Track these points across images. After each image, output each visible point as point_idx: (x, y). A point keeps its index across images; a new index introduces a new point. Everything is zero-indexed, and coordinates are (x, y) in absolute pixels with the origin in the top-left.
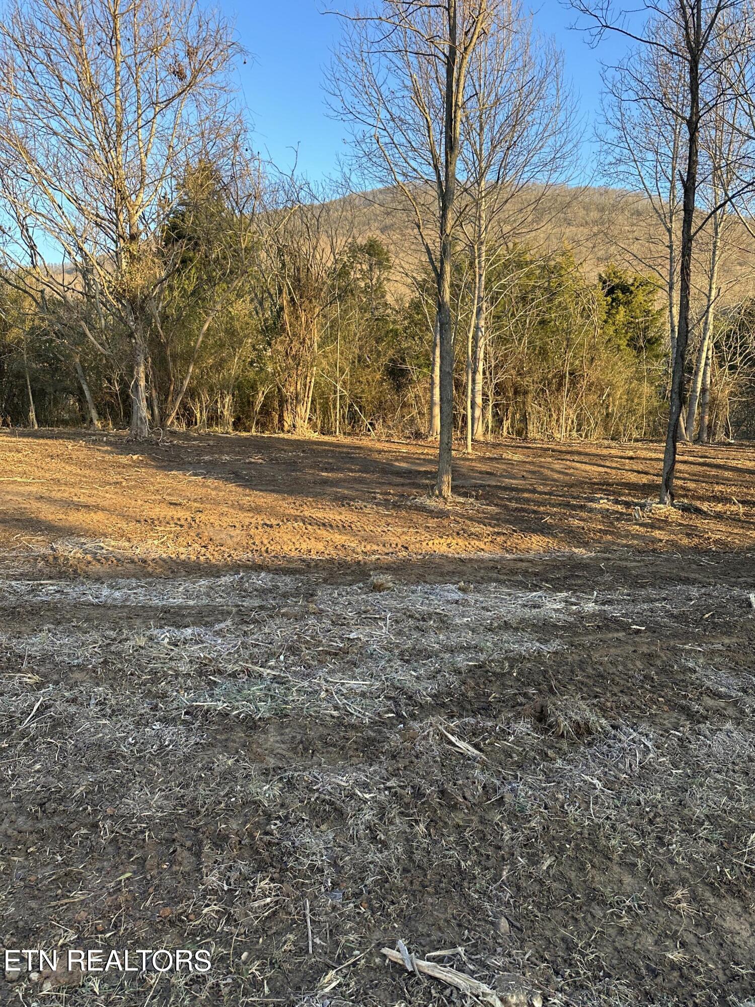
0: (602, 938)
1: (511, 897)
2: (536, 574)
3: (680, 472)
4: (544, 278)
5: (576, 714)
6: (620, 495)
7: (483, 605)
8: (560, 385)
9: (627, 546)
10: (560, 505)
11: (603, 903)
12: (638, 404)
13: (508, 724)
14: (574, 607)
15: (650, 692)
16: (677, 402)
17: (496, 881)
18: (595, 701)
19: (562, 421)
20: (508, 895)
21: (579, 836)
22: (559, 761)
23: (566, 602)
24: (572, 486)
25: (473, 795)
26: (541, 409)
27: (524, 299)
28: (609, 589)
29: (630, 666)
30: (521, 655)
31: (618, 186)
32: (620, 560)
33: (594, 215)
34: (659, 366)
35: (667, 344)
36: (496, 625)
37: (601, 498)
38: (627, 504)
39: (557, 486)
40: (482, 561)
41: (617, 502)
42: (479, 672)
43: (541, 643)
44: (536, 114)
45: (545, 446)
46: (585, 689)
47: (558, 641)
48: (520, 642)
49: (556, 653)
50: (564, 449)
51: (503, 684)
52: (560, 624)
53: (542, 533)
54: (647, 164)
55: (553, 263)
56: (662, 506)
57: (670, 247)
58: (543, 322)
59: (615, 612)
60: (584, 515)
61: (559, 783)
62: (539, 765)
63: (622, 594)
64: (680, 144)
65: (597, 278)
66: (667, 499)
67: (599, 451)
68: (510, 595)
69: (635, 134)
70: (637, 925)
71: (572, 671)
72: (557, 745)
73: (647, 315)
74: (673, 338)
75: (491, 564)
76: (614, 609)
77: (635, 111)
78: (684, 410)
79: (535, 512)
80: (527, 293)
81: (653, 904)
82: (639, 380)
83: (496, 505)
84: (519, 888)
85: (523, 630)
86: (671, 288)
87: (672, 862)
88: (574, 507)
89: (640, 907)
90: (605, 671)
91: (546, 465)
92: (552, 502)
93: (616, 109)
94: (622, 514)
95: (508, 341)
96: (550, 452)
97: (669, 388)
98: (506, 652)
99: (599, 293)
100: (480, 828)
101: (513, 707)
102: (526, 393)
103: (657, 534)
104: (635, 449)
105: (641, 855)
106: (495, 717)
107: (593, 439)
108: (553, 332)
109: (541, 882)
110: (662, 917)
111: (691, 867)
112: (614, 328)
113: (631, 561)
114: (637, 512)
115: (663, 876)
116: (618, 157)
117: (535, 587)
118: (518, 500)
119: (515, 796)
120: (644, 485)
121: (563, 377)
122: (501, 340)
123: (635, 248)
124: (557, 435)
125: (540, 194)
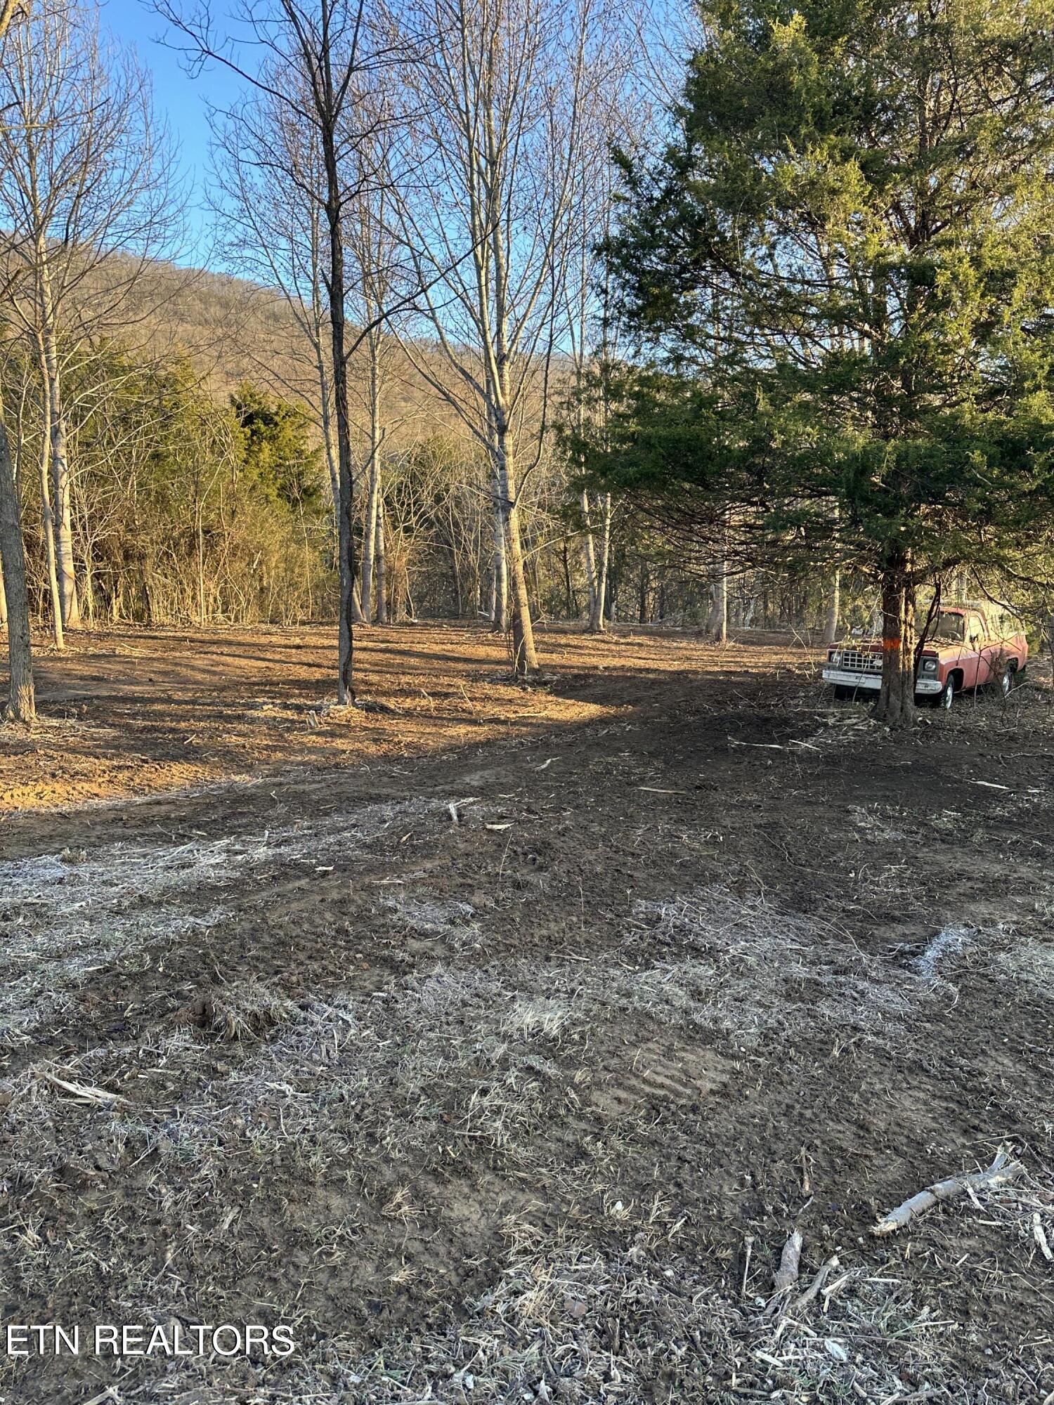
0: (310, 1291)
1: (182, 1285)
2: (182, 820)
3: (359, 661)
4: (151, 393)
5: (252, 1002)
6: (288, 696)
7: (105, 878)
8: (192, 547)
9: (303, 764)
10: (209, 717)
11: (308, 1244)
12: (300, 575)
13: (156, 1042)
14: (239, 857)
15: (346, 949)
16: (347, 572)
17: (158, 1271)
18: (276, 979)
19: (200, 598)
20: (178, 1283)
21: (269, 1167)
22: (234, 1074)
23: (228, 851)
24: (223, 689)
25: (111, 1160)
26: (168, 581)
27: (125, 420)
28: (284, 825)
29: (318, 921)
30: (167, 940)
31: (246, 276)
32: (296, 783)
33: (216, 311)
34: (322, 526)
35: (328, 497)
36: (127, 903)
37: (265, 703)
38: (299, 709)
39: (202, 691)
40: (97, 812)
41: (286, 707)
42: (105, 979)
43: (196, 916)
44: (118, 153)
45: (178, 634)
46: (261, 966)
47: (220, 909)
48: (166, 922)
49: (218, 926)
50: (207, 637)
51: (144, 988)
52: (222, 884)
53: (187, 760)
54: (279, 252)
55: (163, 373)
56: (341, 707)
57: (320, 368)
58: (156, 456)
59: (293, 853)
60: (243, 728)
61: (235, 1104)
62: (206, 1087)
63: (302, 829)
64: (320, 234)
65: (228, 400)
66: (347, 697)
67: (255, 640)
68: (144, 856)
69: (261, 210)
70: (353, 1255)
71: (242, 946)
72: (229, 1053)
73: (299, 457)
74: (335, 489)
75: (112, 815)
76: (293, 850)
77: (257, 177)
78: (357, 583)
79: (172, 730)
80: (128, 412)
81: (370, 1221)
82: (299, 542)
83: (111, 726)
84: (191, 1268)
85: (168, 903)
86: (326, 423)
87: (387, 1160)
88: (229, 719)
89: (354, 1232)
90: (286, 935)
91: (184, 662)
92: (197, 713)
93: (232, 169)
94: (293, 721)
95: (106, 481)
96: (188, 643)
97: (337, 553)
98: (145, 940)
99: (234, 422)
100: (126, 1204)
101: (162, 1016)
102: (142, 557)
103: (339, 743)
104: (302, 635)
105: (350, 1164)
106: (135, 1038)
107: (246, 622)
108: (173, 472)
109: (222, 1248)
110: (381, 1234)
111: (410, 1158)
112: (258, 471)
113: (310, 783)
114: (312, 719)
115: (379, 1181)
116: (241, 237)
117: (182, 839)
118: (146, 716)
119: (175, 1142)
120: (318, 681)
121: (194, 536)
122: (95, 479)
123: (275, 364)
124: (195, 619)
125: (134, 272)
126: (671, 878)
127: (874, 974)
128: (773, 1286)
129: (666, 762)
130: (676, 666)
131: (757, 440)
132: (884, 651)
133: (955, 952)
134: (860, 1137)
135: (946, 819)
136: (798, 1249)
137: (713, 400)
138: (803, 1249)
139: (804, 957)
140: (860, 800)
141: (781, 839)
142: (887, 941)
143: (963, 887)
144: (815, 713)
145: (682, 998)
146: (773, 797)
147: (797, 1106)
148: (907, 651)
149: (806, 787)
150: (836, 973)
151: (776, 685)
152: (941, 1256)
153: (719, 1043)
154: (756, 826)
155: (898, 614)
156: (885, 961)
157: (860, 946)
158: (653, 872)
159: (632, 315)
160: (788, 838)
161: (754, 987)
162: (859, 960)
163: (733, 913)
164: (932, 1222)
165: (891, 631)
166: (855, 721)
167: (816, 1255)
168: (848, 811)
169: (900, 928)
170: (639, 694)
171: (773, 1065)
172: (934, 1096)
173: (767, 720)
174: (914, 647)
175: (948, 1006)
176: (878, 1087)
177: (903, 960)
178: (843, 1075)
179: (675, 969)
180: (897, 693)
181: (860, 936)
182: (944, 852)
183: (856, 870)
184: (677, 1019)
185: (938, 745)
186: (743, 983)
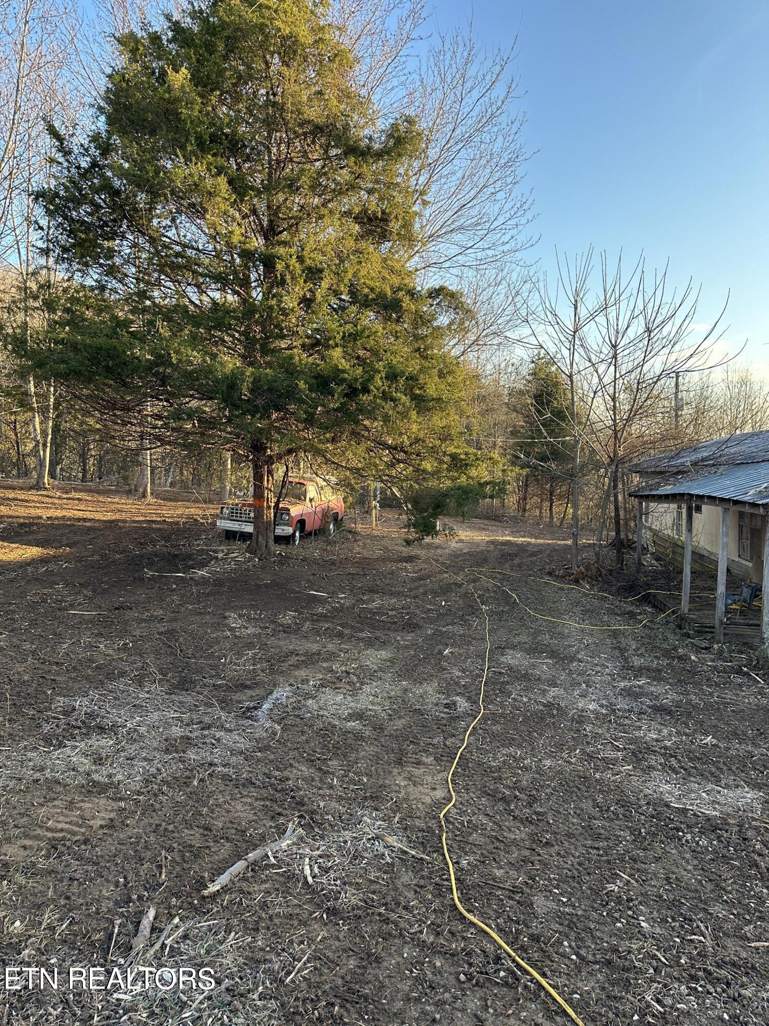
126: (87, 678)
127: (228, 726)
128: (131, 948)
129: (94, 591)
130: (109, 516)
131: (158, 356)
132: (255, 507)
133: (281, 703)
134: (205, 836)
135: (288, 618)
136: (151, 918)
137: (126, 323)
138: (155, 918)
139: (182, 722)
140: (234, 609)
141: (176, 641)
142: (239, 702)
143: (293, 660)
144: (211, 550)
145: (86, 764)
146: (174, 612)
147: (164, 824)
148: (269, 507)
149: (199, 602)
150: (202, 729)
151: (185, 531)
152: (246, 899)
153: (110, 793)
154: (159, 634)
155: (262, 483)
156: (237, 716)
157: (222, 708)
158: (73, 675)
159: (65, 250)
160: (181, 639)
161: (142, 748)
162: (219, 718)
163: (134, 698)
164: (244, 879)
165: (259, 494)
166: (236, 555)
167: (164, 920)
168: (225, 617)
169: (249, 693)
170: (76, 539)
171: (149, 799)
172: (257, 799)
173: (176, 556)
174: (273, 505)
175: (273, 739)
176: (221, 800)
177: (248, 713)
178: (199, 797)
179: (83, 744)
180: (263, 536)
181: (221, 701)
182: (285, 639)
183: (225, 656)
184: (81, 780)
185: (289, 569)
186: (136, 746)
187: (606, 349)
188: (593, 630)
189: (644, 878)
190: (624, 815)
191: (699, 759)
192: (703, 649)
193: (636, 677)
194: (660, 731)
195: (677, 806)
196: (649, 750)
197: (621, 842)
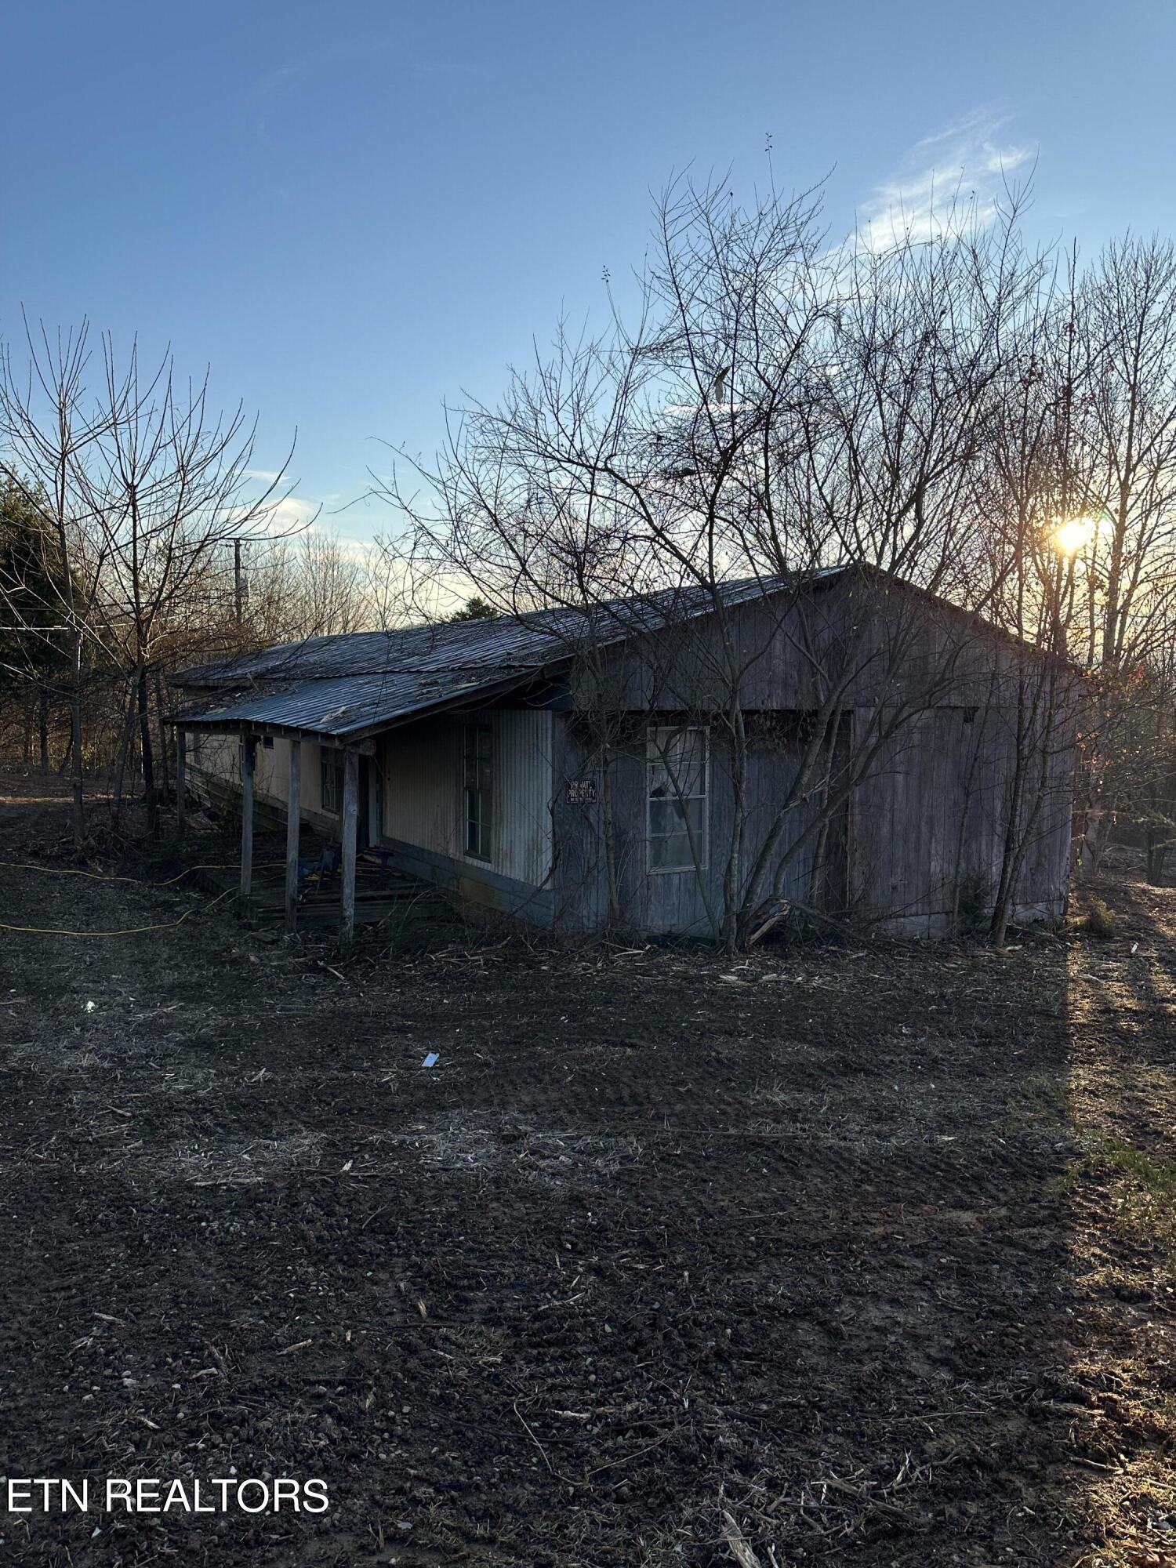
187: (119, 491)
188: (102, 938)
189: (138, 1309)
190: (119, 1222)
191: (244, 1106)
192: (267, 943)
193: (164, 1001)
194: (192, 1077)
195: (203, 1184)
196: (173, 1109)
197: (109, 1266)
